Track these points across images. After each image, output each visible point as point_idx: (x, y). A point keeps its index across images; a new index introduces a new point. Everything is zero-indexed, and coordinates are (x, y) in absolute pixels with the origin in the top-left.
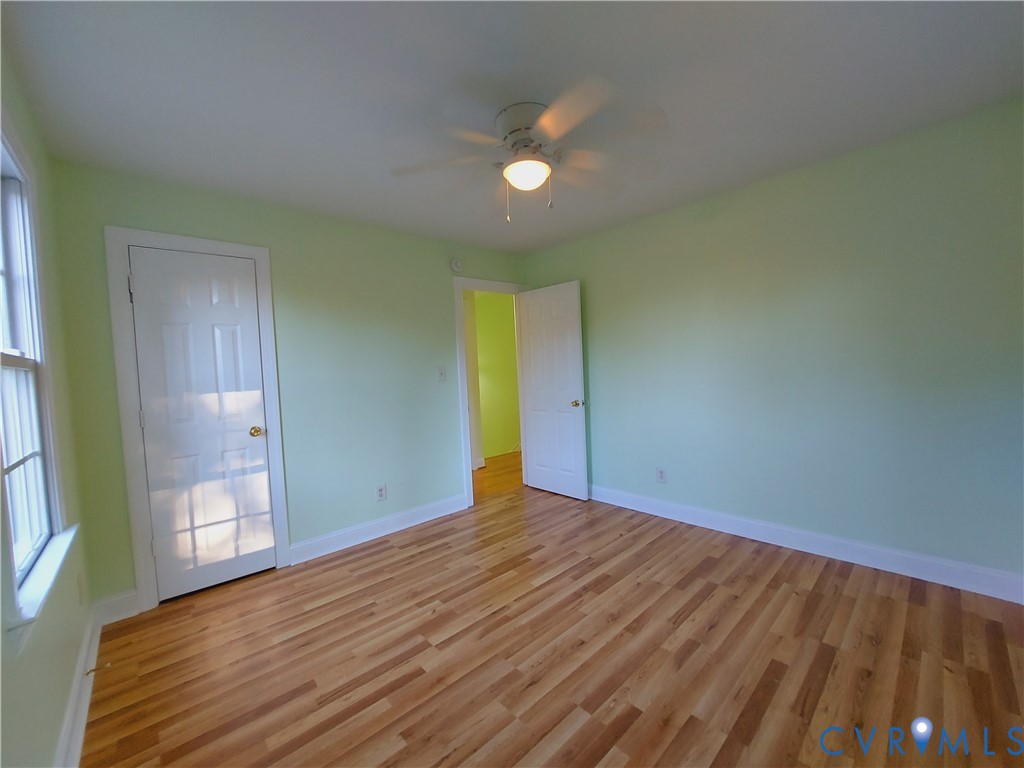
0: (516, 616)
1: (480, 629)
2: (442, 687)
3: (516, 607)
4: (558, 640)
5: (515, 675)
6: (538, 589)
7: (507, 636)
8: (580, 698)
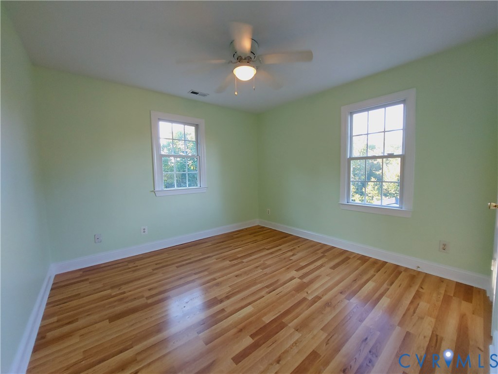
0: (263, 288)
1: (279, 283)
2: (288, 267)
3: (263, 293)
4: (245, 278)
5: (263, 269)
6: (249, 304)
7: (267, 280)
8: (243, 264)
